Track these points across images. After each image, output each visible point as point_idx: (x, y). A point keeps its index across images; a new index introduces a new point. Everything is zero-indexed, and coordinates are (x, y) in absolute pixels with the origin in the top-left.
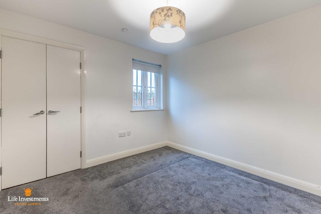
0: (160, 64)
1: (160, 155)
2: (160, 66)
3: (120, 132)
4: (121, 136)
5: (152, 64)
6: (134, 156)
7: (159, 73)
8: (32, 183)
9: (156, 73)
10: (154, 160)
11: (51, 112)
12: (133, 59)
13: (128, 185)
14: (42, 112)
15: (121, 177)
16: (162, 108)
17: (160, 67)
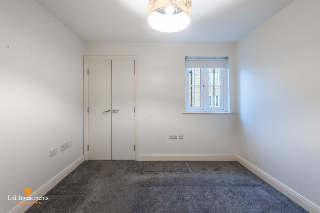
0: (226, 56)
1: (215, 170)
2: (227, 58)
3: (171, 134)
4: (173, 138)
5: (215, 58)
6: (185, 162)
7: (226, 68)
8: (102, 161)
9: (222, 68)
10: (204, 173)
11: (114, 111)
12: (186, 57)
13: (153, 188)
14: (109, 111)
15: (155, 179)
16: (229, 112)
17: (226, 60)
